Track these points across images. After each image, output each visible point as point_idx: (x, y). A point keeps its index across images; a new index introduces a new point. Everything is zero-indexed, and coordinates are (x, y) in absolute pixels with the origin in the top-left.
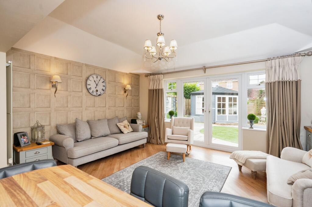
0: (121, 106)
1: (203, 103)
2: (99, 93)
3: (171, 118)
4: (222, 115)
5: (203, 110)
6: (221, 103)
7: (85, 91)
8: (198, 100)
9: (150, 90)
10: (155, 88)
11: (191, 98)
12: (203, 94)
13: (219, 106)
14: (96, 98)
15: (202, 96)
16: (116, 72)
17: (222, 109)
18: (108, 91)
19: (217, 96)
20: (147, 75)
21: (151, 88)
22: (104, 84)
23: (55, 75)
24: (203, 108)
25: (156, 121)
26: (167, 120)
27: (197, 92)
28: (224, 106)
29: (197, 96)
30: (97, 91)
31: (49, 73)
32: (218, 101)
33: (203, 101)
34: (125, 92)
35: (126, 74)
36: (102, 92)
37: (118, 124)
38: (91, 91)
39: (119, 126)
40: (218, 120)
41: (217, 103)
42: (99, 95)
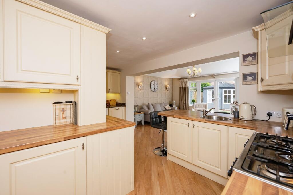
0: (164, 97)
1: (213, 95)
2: (155, 90)
3: (193, 103)
4: (227, 103)
5: (213, 100)
6: (227, 95)
7: (150, 89)
8: (209, 93)
9: (180, 88)
10: (183, 86)
11: (203, 91)
12: (213, 88)
13: (225, 97)
14: (154, 93)
15: (212, 90)
16: (162, 79)
17: (227, 99)
18: (159, 89)
19: (224, 90)
20: (178, 79)
21: (181, 86)
22: (157, 85)
23: (141, 83)
24: (213, 98)
25: (184, 105)
26: (191, 105)
27: (208, 87)
28: (229, 97)
29: (208, 90)
30: (154, 89)
31: (138, 82)
32: (225, 94)
33: (213, 93)
34: (166, 89)
35: (167, 79)
36: (156, 90)
37: (165, 106)
38: (152, 89)
39: (165, 107)
40: (224, 107)
41: (223, 95)
42: (155, 91)
